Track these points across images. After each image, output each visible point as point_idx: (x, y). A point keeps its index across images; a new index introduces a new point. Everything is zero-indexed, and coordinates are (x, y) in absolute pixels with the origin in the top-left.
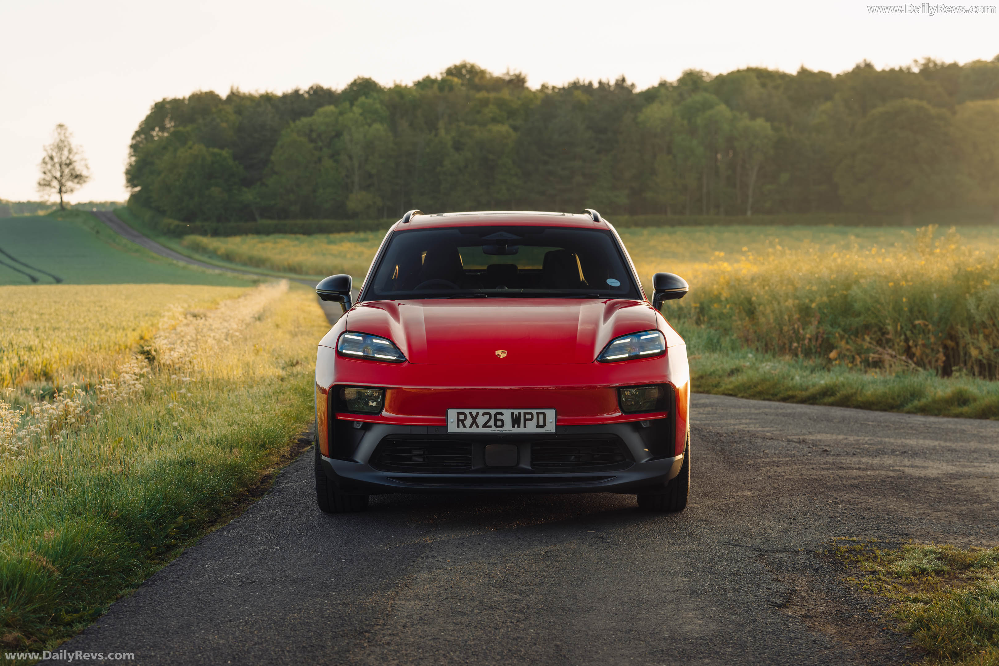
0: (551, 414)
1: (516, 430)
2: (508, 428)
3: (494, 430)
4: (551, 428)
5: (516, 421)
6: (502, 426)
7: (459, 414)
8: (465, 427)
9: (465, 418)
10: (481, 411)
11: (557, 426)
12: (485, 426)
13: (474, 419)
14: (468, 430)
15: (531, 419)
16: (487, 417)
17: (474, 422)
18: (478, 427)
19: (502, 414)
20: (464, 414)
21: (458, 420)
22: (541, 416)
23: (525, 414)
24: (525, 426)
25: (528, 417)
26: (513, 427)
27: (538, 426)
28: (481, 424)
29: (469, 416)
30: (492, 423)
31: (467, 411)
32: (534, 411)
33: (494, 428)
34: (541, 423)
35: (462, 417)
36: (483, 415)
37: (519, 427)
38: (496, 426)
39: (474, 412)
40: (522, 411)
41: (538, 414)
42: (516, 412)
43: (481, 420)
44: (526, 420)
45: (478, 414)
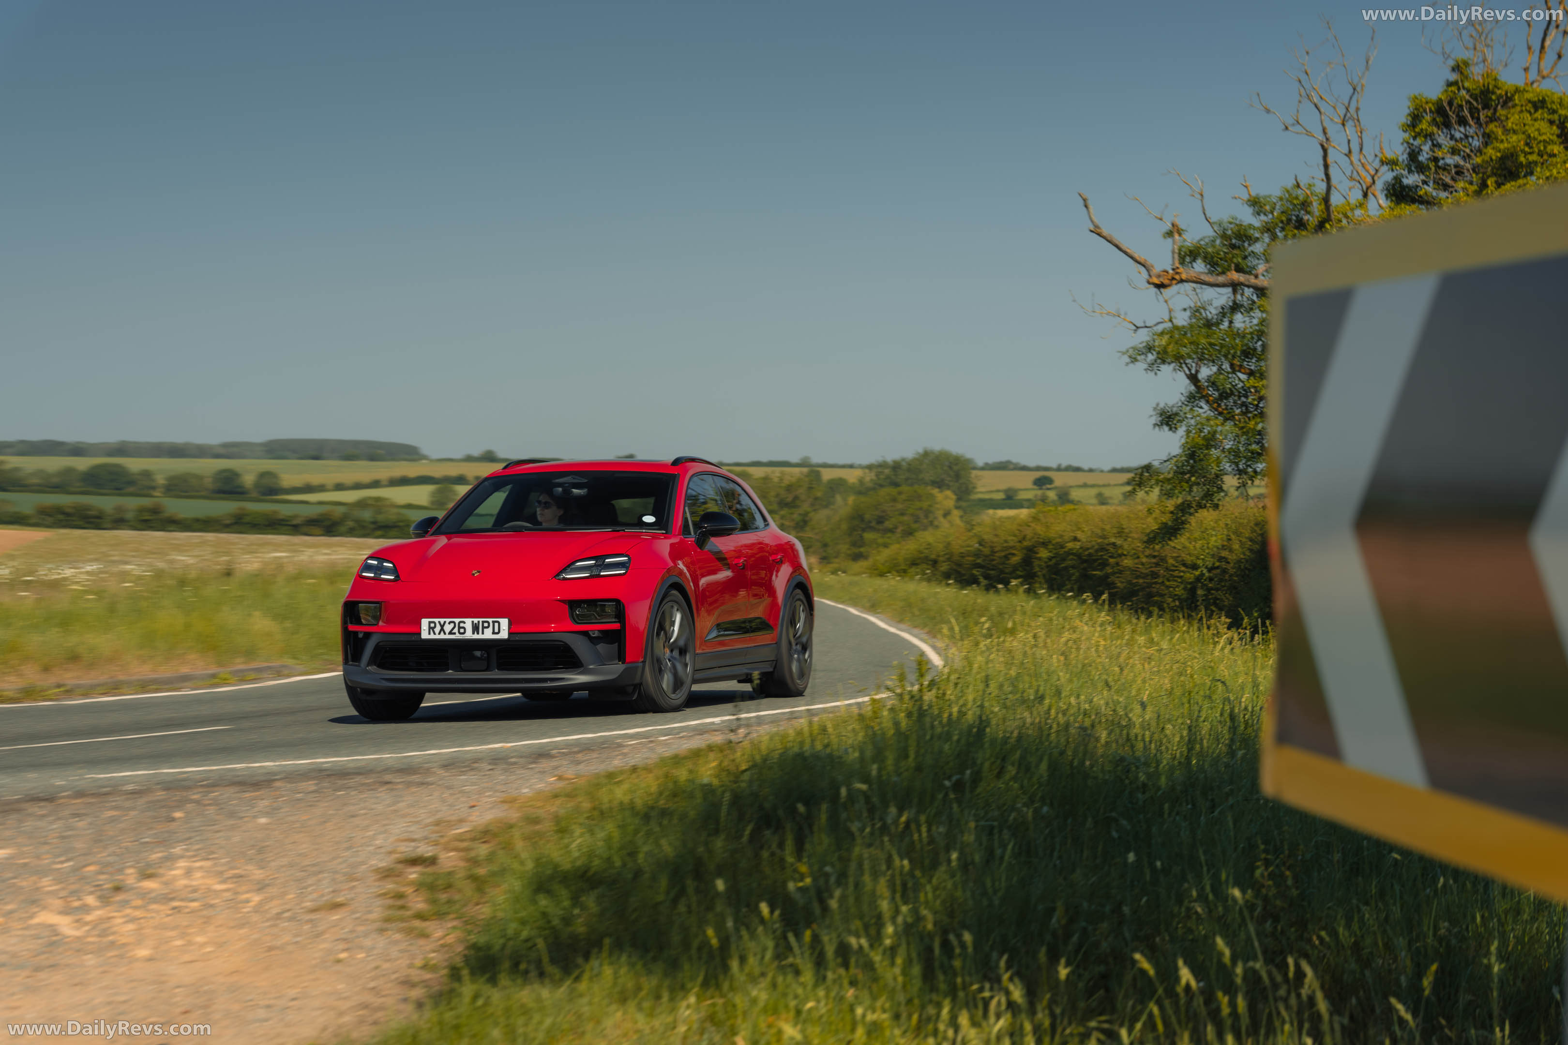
0: (504, 622)
1: (476, 636)
2: (469, 635)
3: (457, 636)
4: (504, 635)
5: (475, 628)
6: (464, 633)
7: (430, 623)
8: (435, 634)
9: (435, 627)
10: (448, 620)
11: (510, 633)
12: (450, 633)
13: (442, 626)
14: (437, 637)
15: (488, 627)
16: (452, 625)
17: (442, 630)
18: (445, 633)
19: (464, 623)
20: (434, 623)
21: (430, 628)
22: (496, 625)
23: (483, 622)
24: (483, 633)
25: (486, 625)
26: (473, 633)
27: (494, 633)
28: (447, 631)
29: (438, 625)
30: (456, 630)
31: (436, 620)
32: (490, 620)
33: (457, 634)
34: (496, 630)
35: (432, 625)
36: (450, 623)
37: (478, 633)
38: (460, 633)
39: (442, 620)
40: (481, 620)
41: (494, 622)
42: (476, 620)
43: (448, 628)
44: (484, 628)
45: (445, 622)
